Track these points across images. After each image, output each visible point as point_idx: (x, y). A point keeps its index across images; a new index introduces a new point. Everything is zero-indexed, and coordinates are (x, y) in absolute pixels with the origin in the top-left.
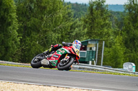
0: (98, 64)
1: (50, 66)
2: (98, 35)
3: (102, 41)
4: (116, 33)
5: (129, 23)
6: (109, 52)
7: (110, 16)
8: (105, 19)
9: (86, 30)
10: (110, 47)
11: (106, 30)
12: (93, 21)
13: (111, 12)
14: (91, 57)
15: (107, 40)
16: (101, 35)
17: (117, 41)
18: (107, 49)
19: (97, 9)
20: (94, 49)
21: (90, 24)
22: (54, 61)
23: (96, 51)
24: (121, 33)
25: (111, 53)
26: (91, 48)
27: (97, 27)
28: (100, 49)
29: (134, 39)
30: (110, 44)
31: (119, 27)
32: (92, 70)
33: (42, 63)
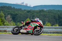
22: (30, 30)
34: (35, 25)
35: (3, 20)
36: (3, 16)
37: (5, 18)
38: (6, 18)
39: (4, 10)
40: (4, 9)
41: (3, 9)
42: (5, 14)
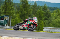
0: (9, 26)
1: (24, 29)
2: (9, 13)
3: (10, 16)
4: (16, 13)
5: (22, 8)
6: (13, 21)
7: (14, 5)
8: (12, 7)
9: (3, 11)
10: (14, 18)
11: (12, 11)
12: (6, 7)
13: (14, 3)
14: (6, 23)
15: (13, 15)
16: (10, 13)
17: (17, 16)
18: (13, 19)
19: (8, 2)
20: (7, 19)
21: (5, 8)
22: (26, 27)
23: (8, 20)
24: (19, 13)
25: (14, 21)
26: (5, 19)
27: (8, 10)
28: (10, 19)
29: (24, 15)
30: (14, 17)
31: (18, 10)
32: (6, 28)
33: (19, 28)
34: (30, 23)
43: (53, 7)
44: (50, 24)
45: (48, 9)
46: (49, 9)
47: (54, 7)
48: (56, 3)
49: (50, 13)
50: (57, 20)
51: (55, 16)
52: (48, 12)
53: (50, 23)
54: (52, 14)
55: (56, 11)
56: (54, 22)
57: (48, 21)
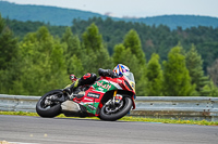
22: (91, 104)
35: (199, 76)
36: (196, 62)
37: (205, 69)
38: (209, 69)
39: (201, 41)
40: (203, 37)
41: (198, 38)
42: (204, 57)
43: (24, 21)
44: (16, 82)
45: (7, 28)
46: (11, 28)
47: (29, 22)
48: (34, 6)
49: (14, 43)
50: (40, 70)
51: (31, 52)
52: (7, 39)
53: (14, 79)
54: (21, 46)
55: (35, 36)
56: (29, 76)
57: (7, 72)
